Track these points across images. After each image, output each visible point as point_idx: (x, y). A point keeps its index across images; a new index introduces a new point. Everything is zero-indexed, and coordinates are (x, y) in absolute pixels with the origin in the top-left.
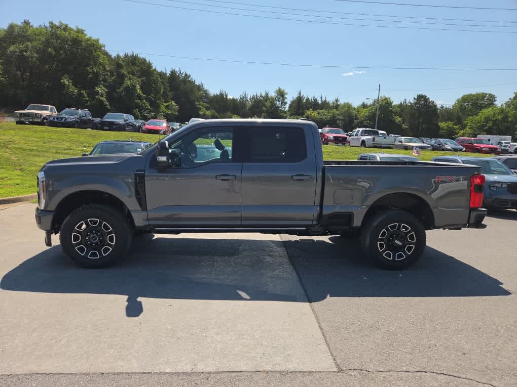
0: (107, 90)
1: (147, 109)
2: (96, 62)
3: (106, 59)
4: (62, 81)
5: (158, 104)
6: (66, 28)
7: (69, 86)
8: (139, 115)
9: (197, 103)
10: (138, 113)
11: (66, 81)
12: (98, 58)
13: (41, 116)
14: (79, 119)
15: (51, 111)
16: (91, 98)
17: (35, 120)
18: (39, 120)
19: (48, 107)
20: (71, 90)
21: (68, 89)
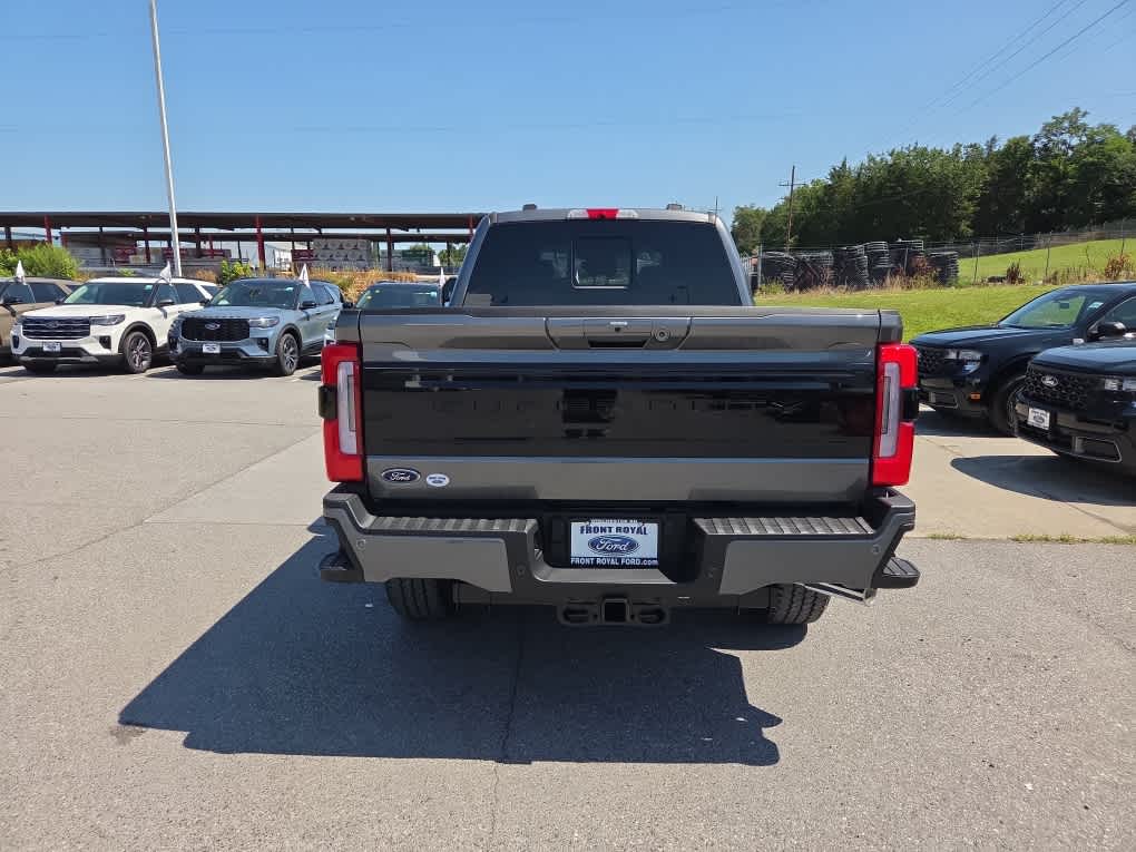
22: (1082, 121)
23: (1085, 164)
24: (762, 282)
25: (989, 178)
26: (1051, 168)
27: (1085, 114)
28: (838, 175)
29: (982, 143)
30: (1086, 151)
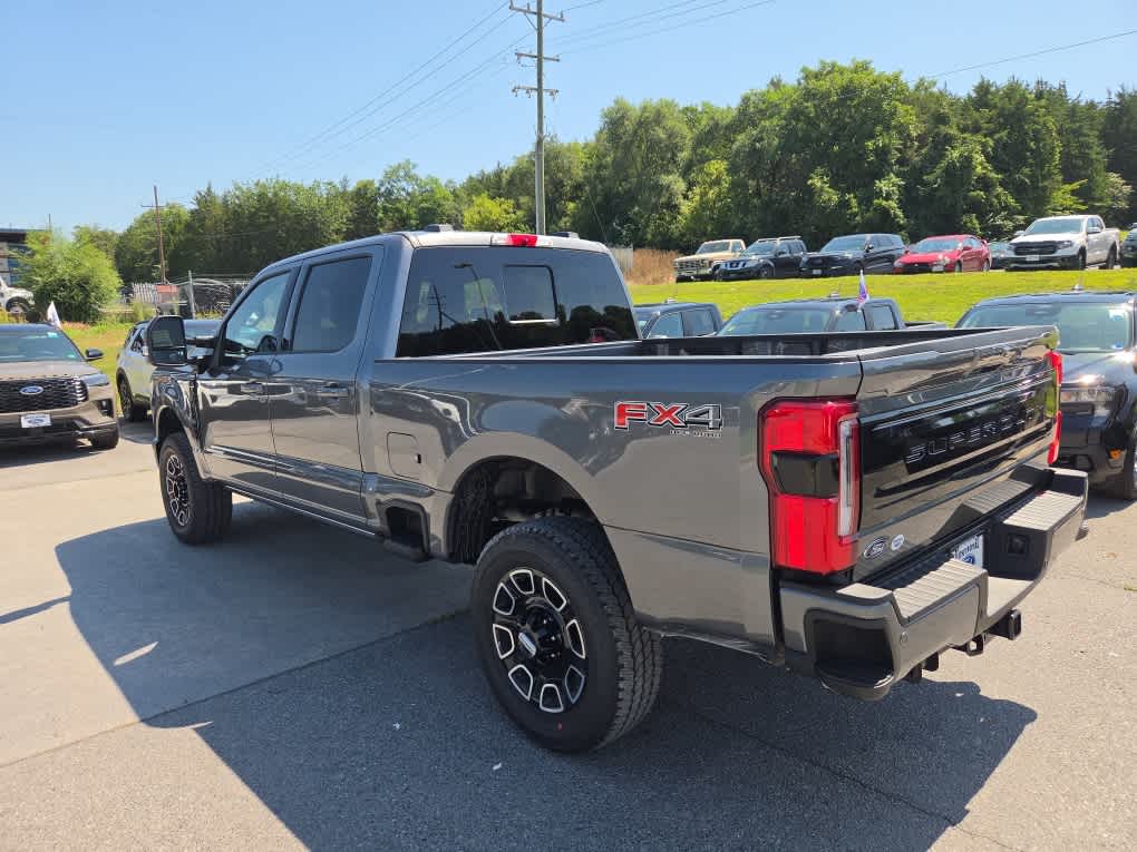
0: (903, 183)
1: (1006, 208)
2: (885, 121)
3: (913, 112)
4: (809, 182)
5: (1044, 189)
6: (833, 69)
7: (822, 189)
8: (978, 226)
10: (975, 221)
11: (816, 182)
12: (893, 114)
13: (711, 262)
14: (771, 260)
15: (733, 251)
16: (864, 207)
17: (703, 272)
18: (708, 271)
19: (728, 243)
20: (825, 197)
21: (820, 196)
22: (413, 172)
23: (423, 208)
24: (197, 313)
25: (350, 215)
26: (398, 210)
27: (414, 166)
28: (205, 200)
29: (337, 182)
30: (420, 198)
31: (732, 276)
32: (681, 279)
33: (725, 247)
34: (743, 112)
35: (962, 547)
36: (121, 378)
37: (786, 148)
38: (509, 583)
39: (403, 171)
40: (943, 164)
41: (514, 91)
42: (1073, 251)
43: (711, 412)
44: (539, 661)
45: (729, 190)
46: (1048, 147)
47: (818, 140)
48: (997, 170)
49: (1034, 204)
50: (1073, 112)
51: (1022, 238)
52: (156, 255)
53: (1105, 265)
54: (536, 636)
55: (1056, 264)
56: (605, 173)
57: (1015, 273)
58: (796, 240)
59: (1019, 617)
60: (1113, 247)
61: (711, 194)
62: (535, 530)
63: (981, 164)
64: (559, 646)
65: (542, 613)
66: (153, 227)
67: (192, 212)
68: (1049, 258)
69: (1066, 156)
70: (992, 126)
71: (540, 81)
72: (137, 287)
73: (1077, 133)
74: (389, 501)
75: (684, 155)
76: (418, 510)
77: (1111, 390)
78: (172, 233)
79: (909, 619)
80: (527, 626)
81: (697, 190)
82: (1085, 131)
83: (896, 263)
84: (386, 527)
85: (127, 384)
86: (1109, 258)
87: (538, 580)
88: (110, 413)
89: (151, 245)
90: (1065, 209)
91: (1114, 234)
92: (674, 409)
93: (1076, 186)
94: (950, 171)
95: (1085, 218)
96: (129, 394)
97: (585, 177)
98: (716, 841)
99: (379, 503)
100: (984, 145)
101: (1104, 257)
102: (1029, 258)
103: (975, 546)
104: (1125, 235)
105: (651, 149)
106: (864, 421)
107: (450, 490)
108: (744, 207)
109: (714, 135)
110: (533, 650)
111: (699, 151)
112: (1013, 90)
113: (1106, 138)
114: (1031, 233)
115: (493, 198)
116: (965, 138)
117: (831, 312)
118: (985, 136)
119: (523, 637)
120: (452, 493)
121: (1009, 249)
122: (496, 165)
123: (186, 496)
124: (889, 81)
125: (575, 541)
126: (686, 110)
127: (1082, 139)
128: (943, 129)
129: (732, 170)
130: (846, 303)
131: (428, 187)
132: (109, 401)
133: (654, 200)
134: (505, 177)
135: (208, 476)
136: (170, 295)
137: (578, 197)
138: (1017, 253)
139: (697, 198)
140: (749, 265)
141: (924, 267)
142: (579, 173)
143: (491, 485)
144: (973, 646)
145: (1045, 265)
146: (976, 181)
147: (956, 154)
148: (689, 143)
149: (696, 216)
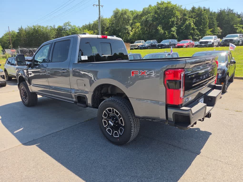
0: (177, 29)
1: (197, 34)
2: (173, 15)
3: (179, 13)
5: (205, 30)
6: (163, 3)
9: (235, 26)
10: (191, 37)
11: (159, 28)
12: (175, 13)
13: (137, 45)
14: (150, 45)
15: (142, 43)
16: (169, 34)
17: (136, 47)
18: (137, 47)
19: (141, 41)
20: (161, 31)
21: (160, 31)
22: (70, 24)
23: (72, 32)
25: (56, 34)
27: (70, 23)
28: (21, 30)
29: (52, 26)
30: (72, 30)
31: (142, 48)
32: (131, 49)
33: (140, 42)
34: (143, 12)
35: (200, 100)
36: (5, 71)
37: (153, 21)
38: (106, 111)
39: (68, 24)
40: (185, 25)
41: (93, 5)
42: (211, 43)
43: (153, 72)
44: (114, 127)
45: (141, 30)
46: (206, 21)
47: (160, 19)
48: (196, 26)
49: (203, 34)
50: (211, 14)
51: (201, 40)
52: (9, 43)
53: (217, 46)
54: (113, 122)
55: (208, 46)
56: (113, 25)
57: (200, 48)
58: (155, 41)
59: (211, 114)
60: (219, 43)
61: (137, 30)
62: (112, 99)
63: (193, 25)
64: (118, 123)
65: (114, 117)
66: (9, 36)
67: (18, 32)
68: (206, 45)
69: (209, 23)
70: (195, 17)
71: (99, 3)
72: (6, 50)
73: (212, 18)
74: (78, 95)
75: (131, 21)
76: (85, 96)
77: (222, 70)
78: (13, 38)
79: (194, 114)
80: (111, 120)
81: (134, 29)
82: (213, 18)
83: (176, 46)
84: (77, 100)
85: (7, 72)
86: (218, 45)
87: (113, 110)
88: (4, 78)
89: (8, 40)
90: (209, 35)
91: (219, 40)
92: (145, 72)
93: (211, 30)
94: (186, 26)
95: (214, 36)
96: (7, 74)
97: (109, 26)
98: (152, 160)
99: (75, 95)
100: (193, 21)
101: (217, 45)
102: (203, 45)
103: (202, 100)
104: (221, 40)
105: (124, 20)
106: (186, 73)
107: (92, 91)
108: (144, 33)
109: (138, 17)
110: (112, 124)
111: (134, 21)
112: (199, 9)
113: (217, 20)
114: (203, 39)
115: (89, 30)
116: (189, 19)
117: (165, 55)
118: (194, 19)
119: (110, 122)
120: (93, 92)
121: (199, 43)
122: (89, 23)
123: (26, 96)
124: (174, 6)
125: (121, 101)
126: (131, 11)
127: (213, 20)
128: (185, 17)
129: (141, 25)
130: (168, 53)
131: (74, 28)
132: (4, 76)
133: (124, 31)
134: (92, 26)
135: (32, 91)
136: (14, 52)
137: (108, 31)
138: (200, 44)
139: (134, 31)
140: (145, 46)
141: (181, 47)
142: (108, 25)
143: (101, 91)
144: (202, 120)
145: (206, 46)
146: (192, 28)
147: (188, 23)
148: (132, 19)
149: (134, 35)
